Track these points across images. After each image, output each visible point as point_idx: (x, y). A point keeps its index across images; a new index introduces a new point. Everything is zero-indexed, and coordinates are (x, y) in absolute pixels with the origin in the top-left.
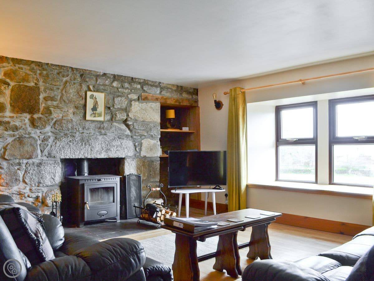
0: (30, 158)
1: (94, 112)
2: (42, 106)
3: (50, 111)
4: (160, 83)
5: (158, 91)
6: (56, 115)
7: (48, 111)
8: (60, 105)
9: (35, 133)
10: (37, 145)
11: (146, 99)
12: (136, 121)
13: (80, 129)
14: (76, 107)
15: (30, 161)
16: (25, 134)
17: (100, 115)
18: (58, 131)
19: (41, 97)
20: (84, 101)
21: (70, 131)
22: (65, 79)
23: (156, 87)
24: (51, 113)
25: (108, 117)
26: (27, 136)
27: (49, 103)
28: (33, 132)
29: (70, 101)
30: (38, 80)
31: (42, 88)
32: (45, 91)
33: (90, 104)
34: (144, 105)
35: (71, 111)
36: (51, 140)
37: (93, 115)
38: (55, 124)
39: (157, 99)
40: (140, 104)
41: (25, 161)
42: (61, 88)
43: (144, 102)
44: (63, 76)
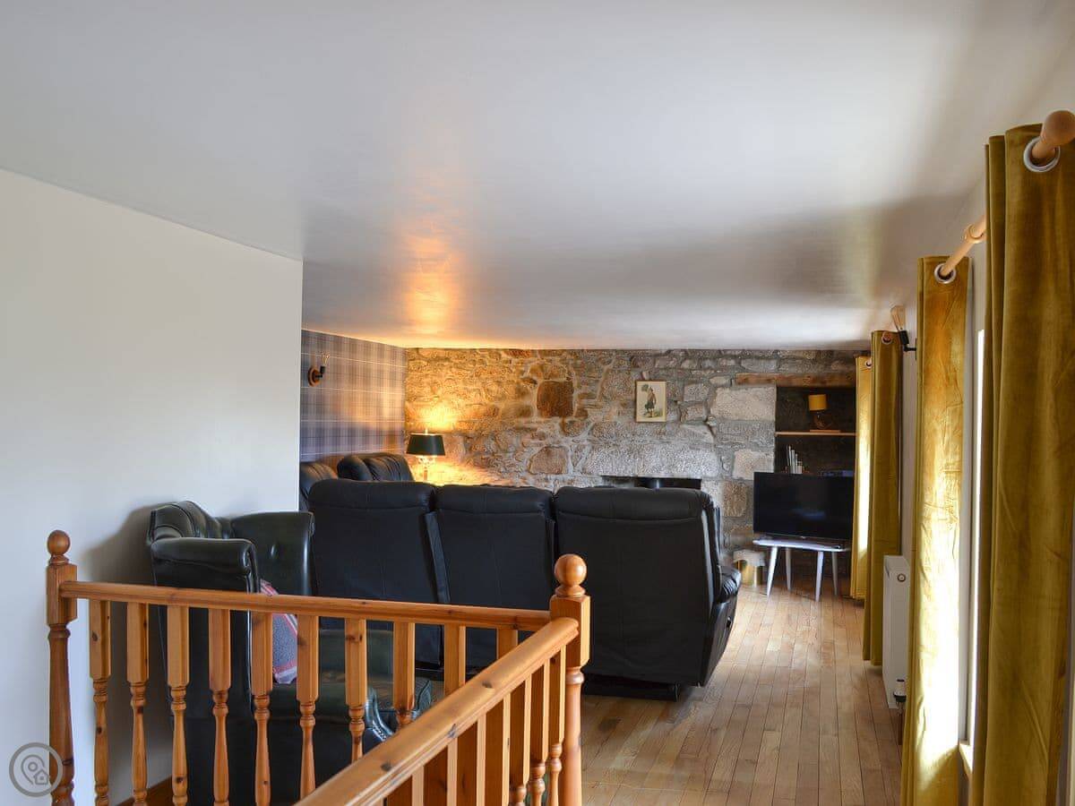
0: (559, 473)
1: (650, 410)
2: (576, 407)
3: (586, 411)
4: (777, 351)
5: (773, 365)
6: (595, 416)
7: (583, 413)
8: (600, 404)
9: (568, 443)
10: (567, 457)
11: (744, 382)
12: (723, 419)
13: (628, 436)
14: (624, 405)
15: (559, 477)
16: (554, 443)
17: (659, 414)
18: (596, 439)
19: (575, 395)
20: (633, 394)
21: (615, 438)
22: (606, 368)
23: (768, 359)
24: (586, 416)
25: (673, 417)
26: (556, 445)
27: (585, 401)
28: (563, 440)
29: (614, 396)
30: (569, 373)
31: (575, 385)
32: (579, 387)
33: (642, 399)
34: (742, 393)
35: (615, 410)
36: (586, 451)
37: (649, 415)
38: (592, 429)
39: (769, 381)
40: (734, 392)
41: (553, 477)
42: (602, 379)
43: (741, 387)
44: (604, 363)
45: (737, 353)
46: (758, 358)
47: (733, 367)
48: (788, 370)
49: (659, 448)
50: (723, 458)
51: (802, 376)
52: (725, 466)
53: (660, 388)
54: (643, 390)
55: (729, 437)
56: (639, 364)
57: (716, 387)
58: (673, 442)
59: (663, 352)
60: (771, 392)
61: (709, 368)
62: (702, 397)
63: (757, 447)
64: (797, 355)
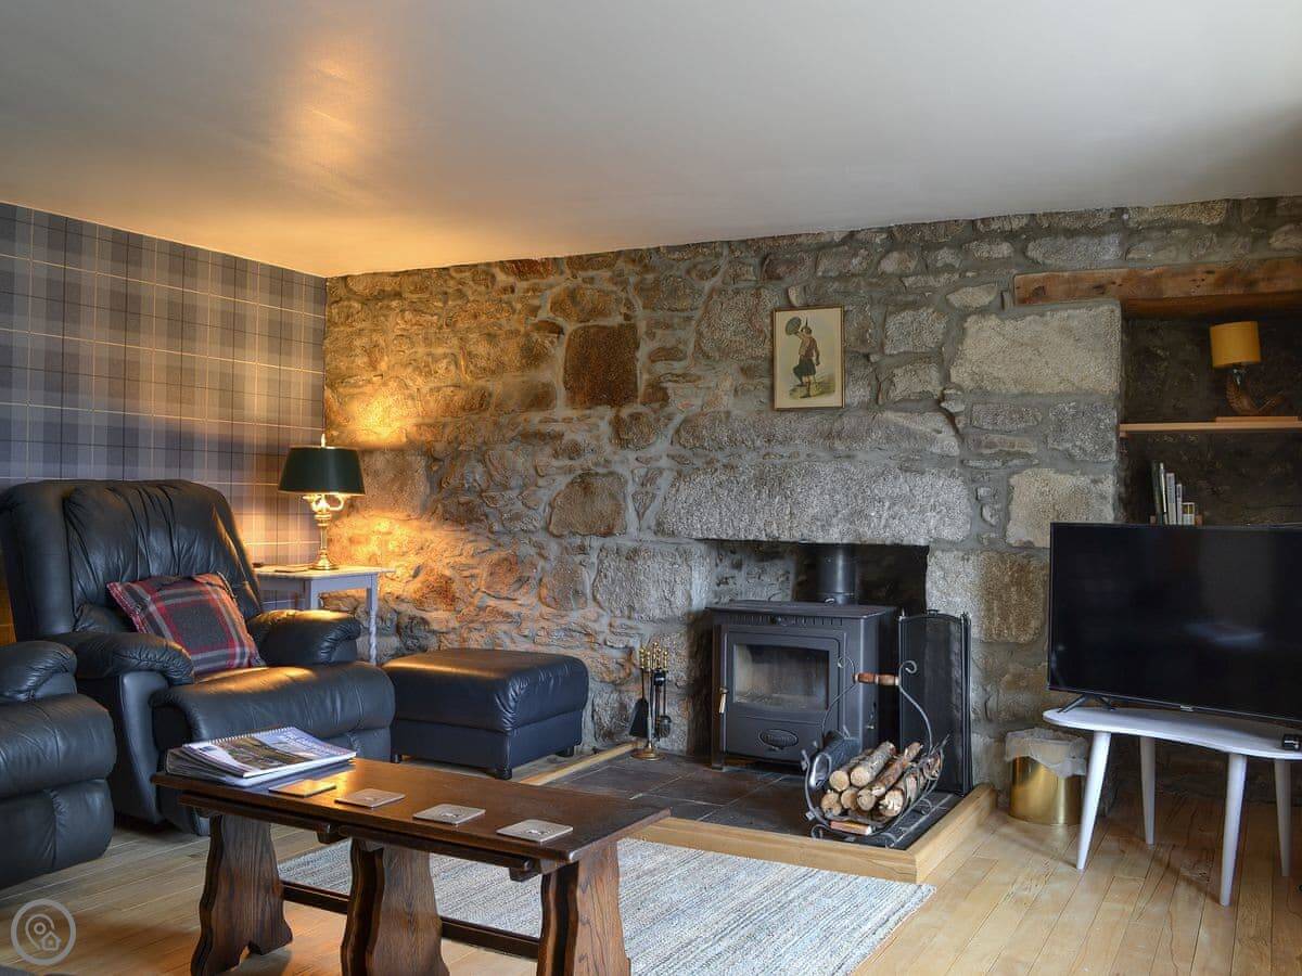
0: (608, 533)
1: (805, 379)
2: (643, 380)
3: (664, 390)
4: (1121, 210)
5: (1108, 252)
6: (684, 401)
7: (659, 394)
8: (693, 371)
9: (627, 464)
10: (625, 497)
11: (1036, 297)
12: (982, 394)
13: (758, 443)
14: (745, 371)
15: (610, 542)
16: (596, 464)
17: (826, 388)
18: (687, 453)
19: (642, 353)
20: (767, 345)
21: (728, 451)
22: (707, 285)
23: (1097, 232)
24: (665, 399)
25: (860, 393)
26: (601, 470)
27: (661, 368)
28: (616, 458)
29: (725, 353)
30: (629, 305)
31: (642, 327)
32: (651, 335)
33: (788, 352)
34: (1029, 325)
35: (727, 384)
36: (664, 482)
37: (803, 391)
38: (677, 431)
39: (1100, 289)
40: (1009, 326)
41: (596, 542)
42: (698, 314)
43: (1026, 309)
44: (702, 276)
45: (1016, 225)
46: (1071, 233)
47: (1005, 262)
48: (1152, 257)
49: (826, 469)
50: (982, 491)
51: (1188, 271)
52: (987, 513)
53: (826, 325)
54: (788, 332)
55: (996, 438)
56: (781, 270)
57: (965, 313)
58: (861, 456)
59: (837, 238)
60: (1107, 314)
61: (949, 268)
62: (929, 341)
63: (1069, 462)
64: (1173, 216)
